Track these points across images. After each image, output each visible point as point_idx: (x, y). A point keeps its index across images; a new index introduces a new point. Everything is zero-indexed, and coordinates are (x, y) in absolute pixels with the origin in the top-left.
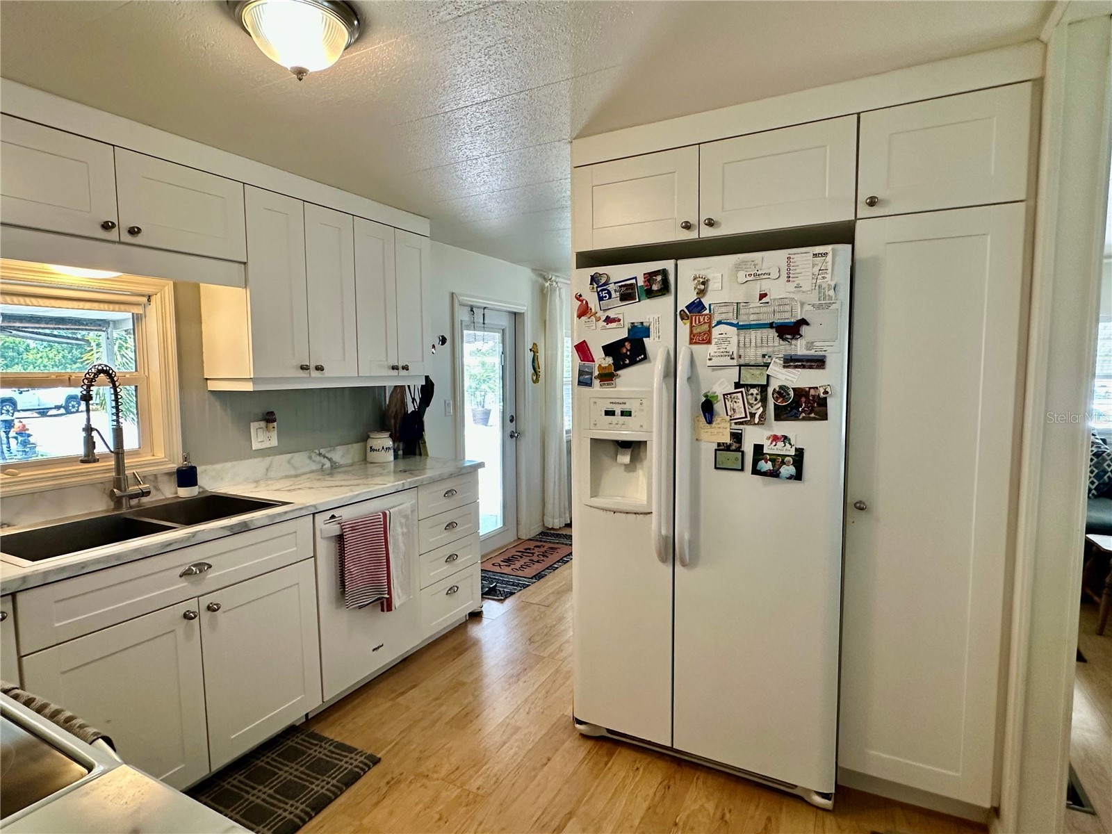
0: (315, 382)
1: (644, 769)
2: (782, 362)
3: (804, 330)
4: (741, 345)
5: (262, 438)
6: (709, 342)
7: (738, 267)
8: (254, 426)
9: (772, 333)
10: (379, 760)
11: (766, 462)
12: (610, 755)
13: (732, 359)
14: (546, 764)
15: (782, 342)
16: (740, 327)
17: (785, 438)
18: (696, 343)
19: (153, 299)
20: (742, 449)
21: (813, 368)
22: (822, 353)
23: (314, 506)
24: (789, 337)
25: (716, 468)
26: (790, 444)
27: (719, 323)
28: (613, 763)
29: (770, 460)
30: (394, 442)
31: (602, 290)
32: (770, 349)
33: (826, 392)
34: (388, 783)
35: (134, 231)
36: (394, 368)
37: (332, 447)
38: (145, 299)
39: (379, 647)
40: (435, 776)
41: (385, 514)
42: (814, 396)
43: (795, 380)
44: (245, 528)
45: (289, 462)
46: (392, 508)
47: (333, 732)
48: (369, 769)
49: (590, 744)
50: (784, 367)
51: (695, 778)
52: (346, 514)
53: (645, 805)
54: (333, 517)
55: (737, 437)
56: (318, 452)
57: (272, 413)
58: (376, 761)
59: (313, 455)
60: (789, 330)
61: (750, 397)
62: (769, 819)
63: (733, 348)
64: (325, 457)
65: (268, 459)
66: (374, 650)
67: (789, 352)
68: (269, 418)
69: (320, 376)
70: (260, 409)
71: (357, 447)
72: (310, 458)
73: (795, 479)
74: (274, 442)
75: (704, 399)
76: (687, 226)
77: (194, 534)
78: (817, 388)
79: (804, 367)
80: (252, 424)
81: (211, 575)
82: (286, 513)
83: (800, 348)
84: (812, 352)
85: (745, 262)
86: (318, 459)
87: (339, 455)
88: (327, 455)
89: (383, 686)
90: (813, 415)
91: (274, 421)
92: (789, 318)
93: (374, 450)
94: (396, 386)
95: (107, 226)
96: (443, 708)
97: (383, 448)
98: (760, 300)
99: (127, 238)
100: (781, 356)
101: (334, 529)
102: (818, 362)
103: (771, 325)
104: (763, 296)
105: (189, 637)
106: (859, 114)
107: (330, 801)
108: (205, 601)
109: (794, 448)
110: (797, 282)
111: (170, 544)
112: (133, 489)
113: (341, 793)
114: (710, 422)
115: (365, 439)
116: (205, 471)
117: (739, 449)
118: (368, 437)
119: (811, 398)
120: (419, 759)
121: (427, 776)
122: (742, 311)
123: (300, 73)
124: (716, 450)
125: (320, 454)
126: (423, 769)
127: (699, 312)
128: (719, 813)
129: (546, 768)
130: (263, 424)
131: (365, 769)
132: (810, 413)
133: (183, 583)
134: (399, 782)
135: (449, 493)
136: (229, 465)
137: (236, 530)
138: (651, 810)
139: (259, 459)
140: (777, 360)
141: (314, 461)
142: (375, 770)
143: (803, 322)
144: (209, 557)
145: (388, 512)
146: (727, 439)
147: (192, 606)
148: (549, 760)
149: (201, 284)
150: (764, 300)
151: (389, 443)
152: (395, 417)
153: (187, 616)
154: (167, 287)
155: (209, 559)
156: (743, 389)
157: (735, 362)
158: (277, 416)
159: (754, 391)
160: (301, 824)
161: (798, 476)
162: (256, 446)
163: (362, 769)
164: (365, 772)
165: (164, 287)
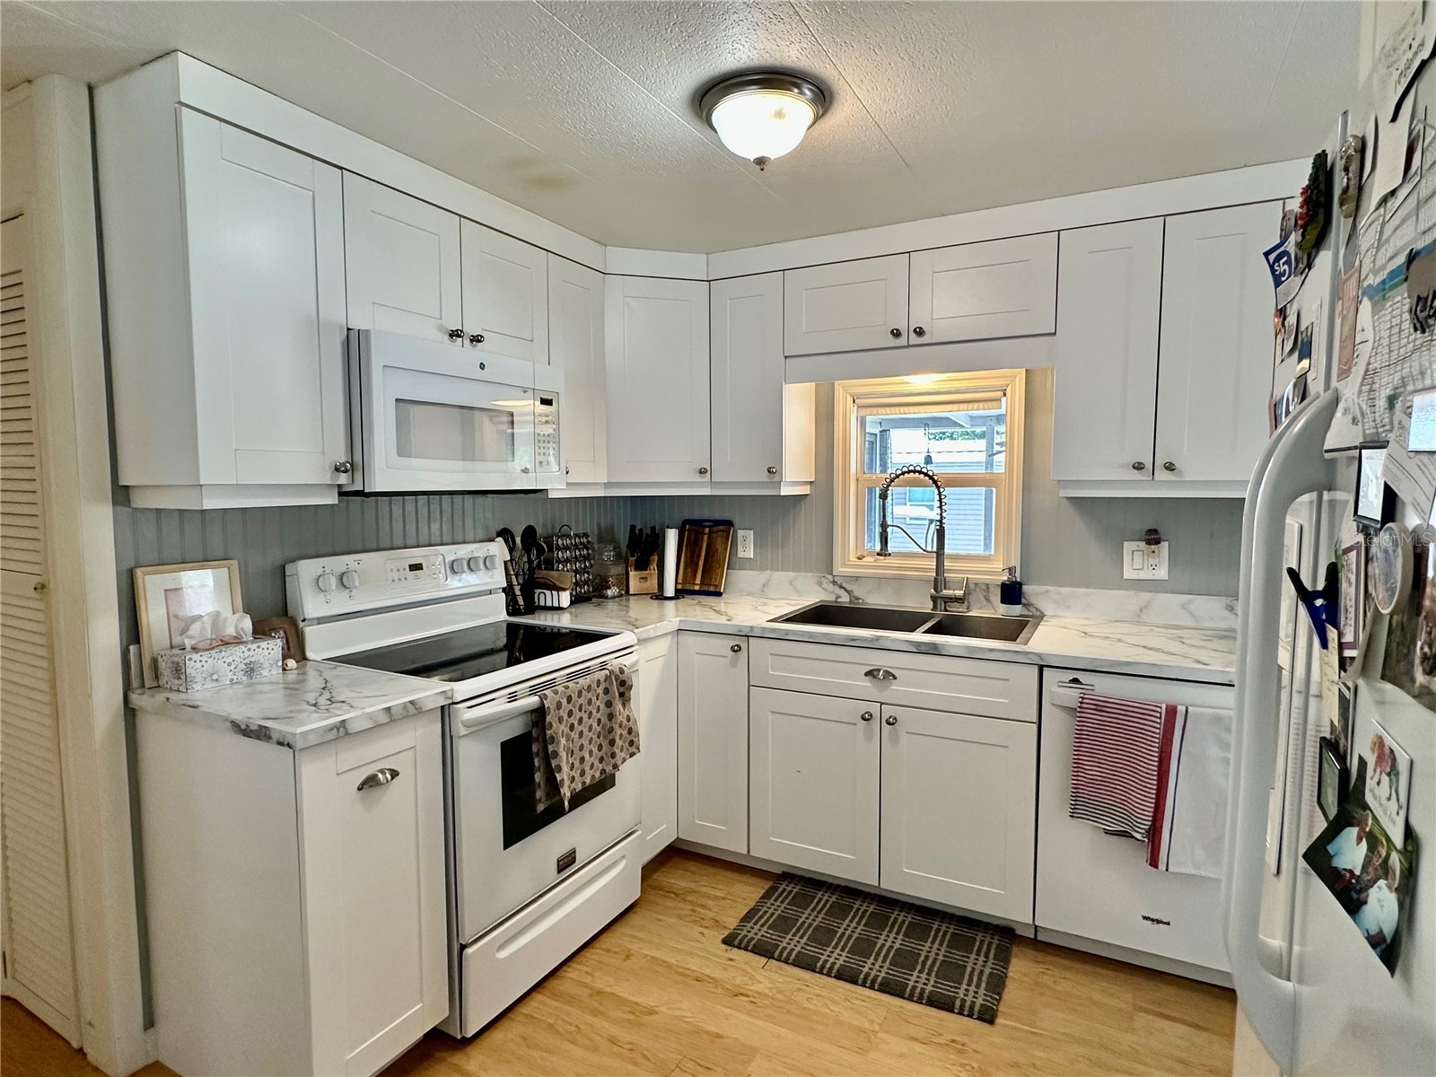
0: (1161, 488)
5: (1138, 563)
8: (1128, 546)
10: (991, 1022)
11: (1356, 840)
17: (1393, 763)
23: (1039, 656)
25: (1317, 802)
26: (1397, 796)
29: (1364, 837)
31: (1278, 259)
34: (953, 1041)
35: (919, 332)
38: (1001, 393)
39: (1159, 922)
41: (1172, 711)
44: (933, 650)
45: (1183, 607)
46: (1191, 706)
48: (968, 1015)
52: (1104, 687)
54: (1075, 681)
57: (1155, 531)
58: (986, 1018)
65: (1146, 596)
68: (1153, 538)
69: (1181, 479)
70: (1137, 524)
74: (1162, 573)
77: (878, 638)
80: (1126, 544)
81: (895, 686)
82: (991, 650)
89: (1167, 991)
91: (1157, 542)
95: (896, 334)
99: (914, 339)
105: (869, 737)
107: (901, 995)
108: (888, 711)
111: (855, 640)
112: (947, 592)
113: (914, 1001)
123: (761, 162)
130: (1142, 544)
131: (963, 1011)
133: (867, 683)
134: (962, 1052)
137: (923, 649)
144: (898, 668)
145: (1181, 709)
147: (875, 709)
153: (864, 716)
154: (1017, 380)
155: (898, 670)
158: (1163, 536)
160: (860, 982)
162: (1128, 573)
163: (962, 1007)
164: (960, 1013)
165: (1016, 376)
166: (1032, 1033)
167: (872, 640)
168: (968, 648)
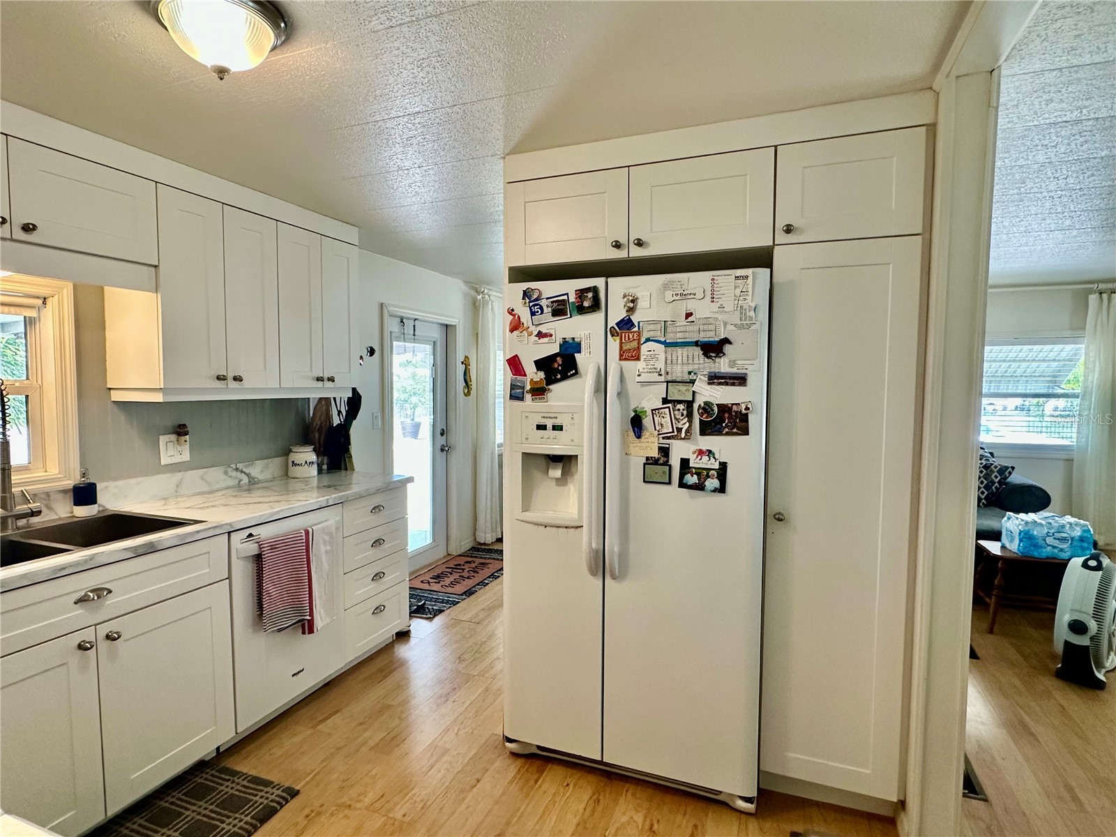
0: (232, 393)
1: (575, 785)
2: (706, 379)
3: (727, 348)
4: (669, 362)
5: (172, 452)
6: (638, 359)
7: (666, 287)
9: (698, 351)
10: (298, 792)
11: (692, 476)
12: (540, 772)
13: (661, 375)
14: (475, 786)
15: (706, 359)
16: (667, 345)
17: (710, 452)
18: (626, 359)
19: (49, 302)
20: (670, 463)
21: (735, 385)
22: (744, 371)
23: (230, 524)
24: (713, 355)
25: (644, 481)
26: (715, 458)
27: (648, 340)
28: (543, 781)
29: (695, 474)
30: (318, 456)
31: (534, 305)
32: (696, 366)
33: (747, 408)
34: (307, 816)
35: (28, 228)
36: (319, 379)
37: (251, 461)
38: (40, 302)
39: (298, 673)
40: (359, 805)
41: (307, 532)
42: (736, 412)
43: (718, 397)
44: (151, 549)
45: (202, 478)
46: (315, 525)
47: (247, 766)
48: (287, 802)
49: (520, 762)
50: (709, 384)
51: (624, 791)
52: (264, 532)
53: (575, 821)
54: (250, 535)
55: (665, 451)
56: (235, 467)
57: (184, 426)
58: (293, 793)
59: (229, 469)
60: (713, 349)
61: (676, 412)
62: (696, 826)
63: (660, 365)
64: (242, 472)
65: (178, 476)
66: (293, 676)
67: (713, 370)
68: (180, 431)
69: (239, 387)
70: (171, 421)
71: (278, 461)
72: (226, 473)
73: (719, 492)
74: (186, 456)
75: (633, 414)
76: (617, 245)
77: (92, 557)
78: (739, 404)
79: (727, 384)
80: (162, 438)
81: (110, 601)
82: (198, 532)
83: (723, 365)
84: (734, 370)
85: (672, 282)
86: (234, 474)
87: (258, 470)
88: (244, 470)
90: (735, 430)
91: (186, 433)
92: (712, 337)
93: (296, 465)
94: (321, 399)
96: (366, 734)
97: (306, 462)
98: (686, 318)
99: (20, 235)
100: (707, 373)
101: (252, 549)
102: (740, 380)
103: (696, 344)
104: (688, 315)
105: (83, 669)
106: (776, 146)
108: (104, 630)
109: (718, 462)
110: (720, 303)
111: (64, 569)
112: (21, 508)
113: (255, 831)
114: (639, 437)
115: (287, 452)
116: (106, 487)
117: (666, 463)
118: (290, 451)
119: (733, 414)
120: (342, 788)
121: (350, 806)
122: (669, 330)
123: (222, 72)
124: (645, 464)
125: (237, 469)
126: (345, 799)
127: (628, 329)
128: (648, 823)
129: (475, 790)
130: (173, 437)
131: (282, 803)
132: (733, 428)
133: (79, 611)
134: (319, 814)
135: (376, 509)
136: (133, 481)
137: (141, 551)
138: (580, 827)
139: (168, 475)
140: (702, 378)
141: (231, 477)
142: (294, 804)
143: (726, 341)
144: (109, 582)
145: (310, 530)
146: (655, 453)
147: (88, 635)
148: (478, 781)
149: (105, 288)
150: (690, 319)
151: (313, 457)
152: (320, 431)
153: (81, 647)
154: (65, 290)
155: (111, 584)
156: (670, 405)
157: (662, 379)
158: (189, 429)
159: (681, 407)
161: (722, 489)
162: (165, 460)
163: (279, 803)
164: (282, 806)
165: (63, 289)
166: (315, 775)
167: (86, 561)
168: (178, 536)
